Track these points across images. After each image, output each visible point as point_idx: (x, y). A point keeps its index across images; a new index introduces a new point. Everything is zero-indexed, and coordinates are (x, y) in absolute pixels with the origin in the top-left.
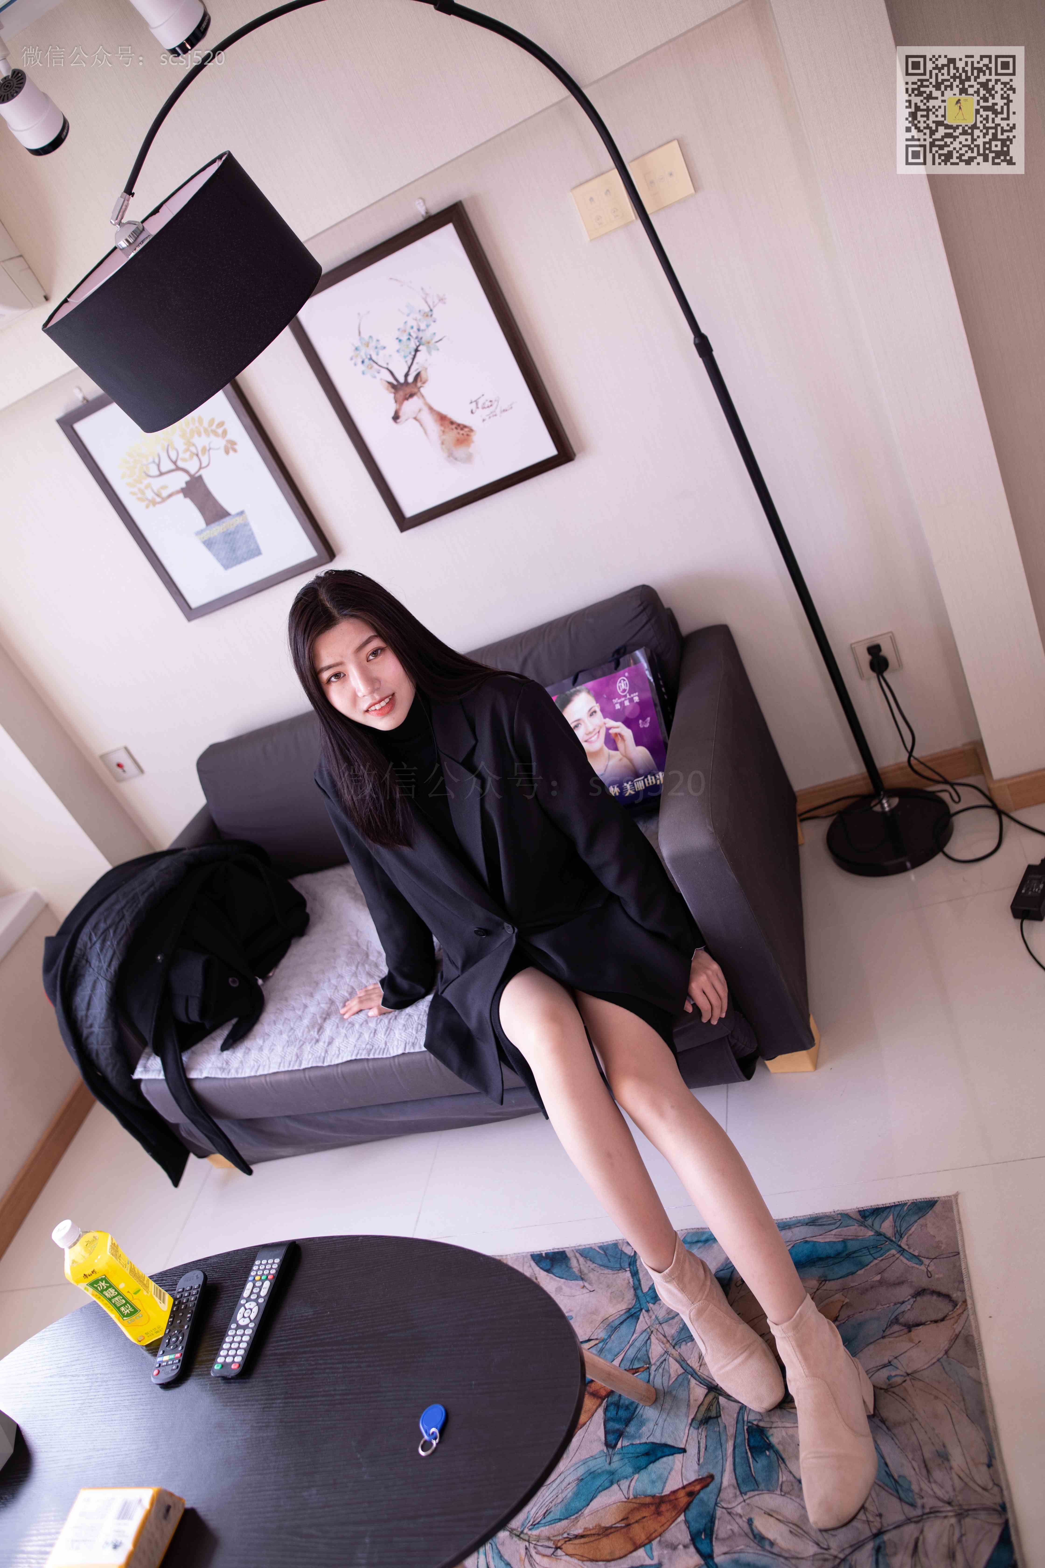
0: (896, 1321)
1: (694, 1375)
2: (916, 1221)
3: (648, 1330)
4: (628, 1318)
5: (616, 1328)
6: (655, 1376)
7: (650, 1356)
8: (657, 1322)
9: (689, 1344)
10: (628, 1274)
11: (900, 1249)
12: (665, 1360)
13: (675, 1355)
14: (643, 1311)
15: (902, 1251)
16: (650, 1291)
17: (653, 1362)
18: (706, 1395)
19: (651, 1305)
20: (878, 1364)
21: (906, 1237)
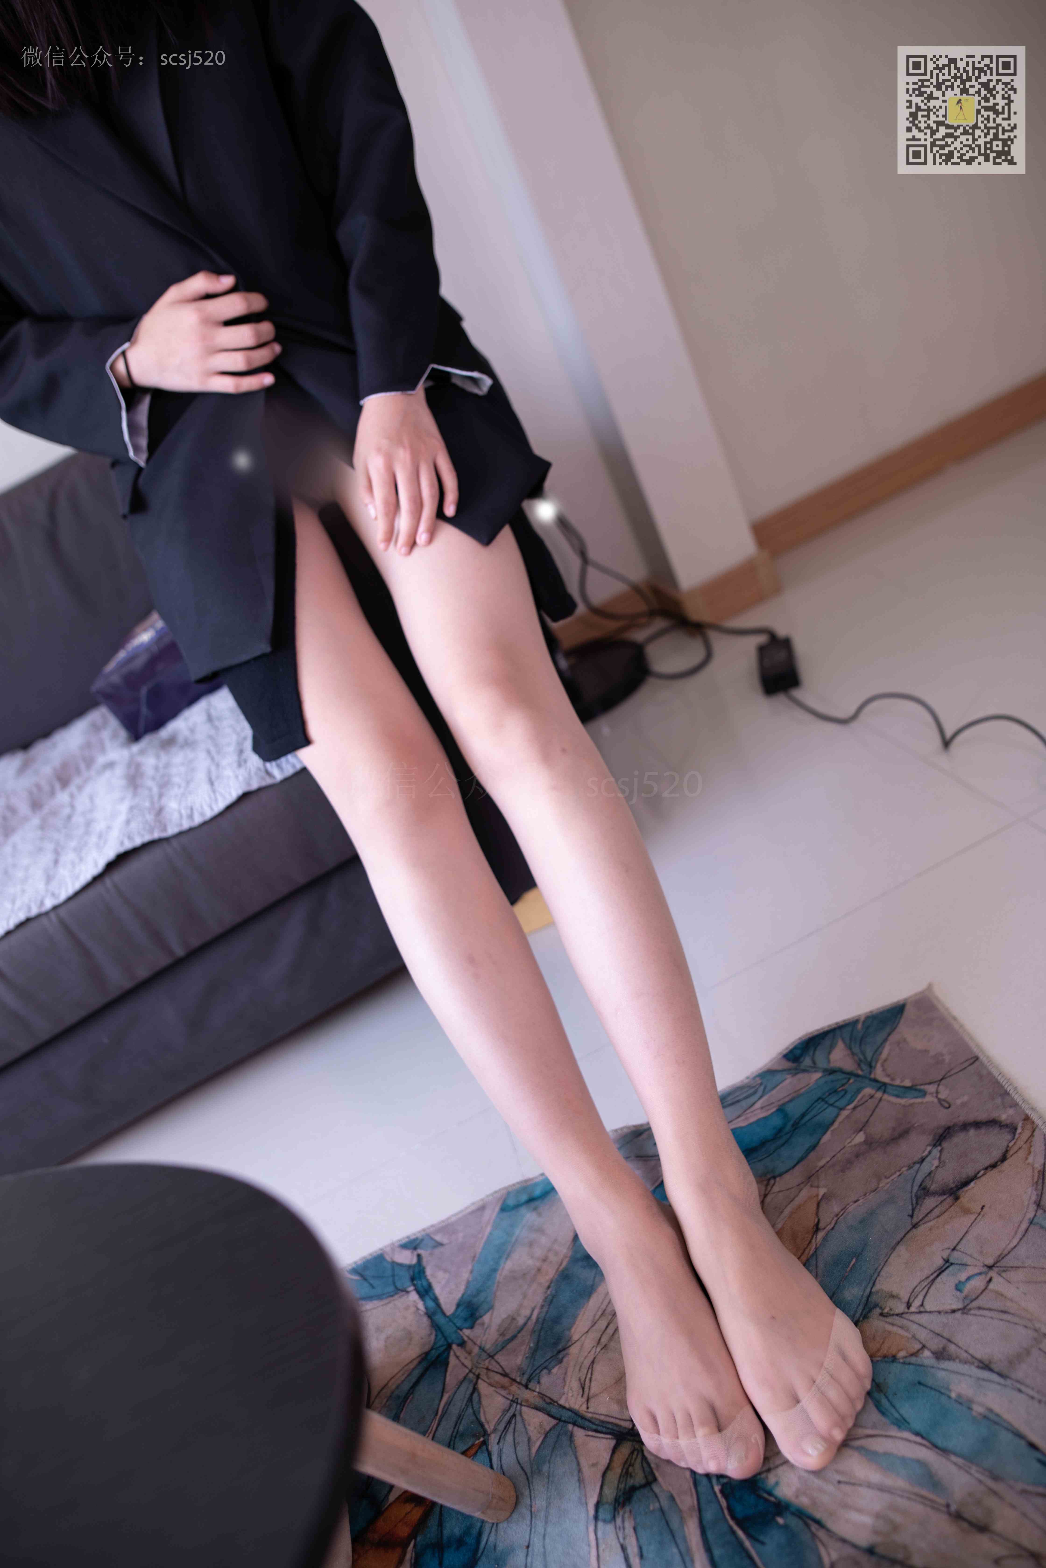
0: (924, 1192)
1: (580, 1421)
2: (885, 1040)
3: (471, 1375)
4: (426, 1369)
5: (406, 1398)
6: (500, 1452)
7: (483, 1419)
8: (484, 1356)
9: (554, 1371)
10: (414, 1296)
11: (879, 1085)
12: (514, 1415)
13: (532, 1400)
14: (454, 1346)
15: (883, 1087)
16: (461, 1308)
17: (489, 1428)
18: (614, 1450)
19: (467, 1332)
20: (927, 1272)
21: (879, 1065)
